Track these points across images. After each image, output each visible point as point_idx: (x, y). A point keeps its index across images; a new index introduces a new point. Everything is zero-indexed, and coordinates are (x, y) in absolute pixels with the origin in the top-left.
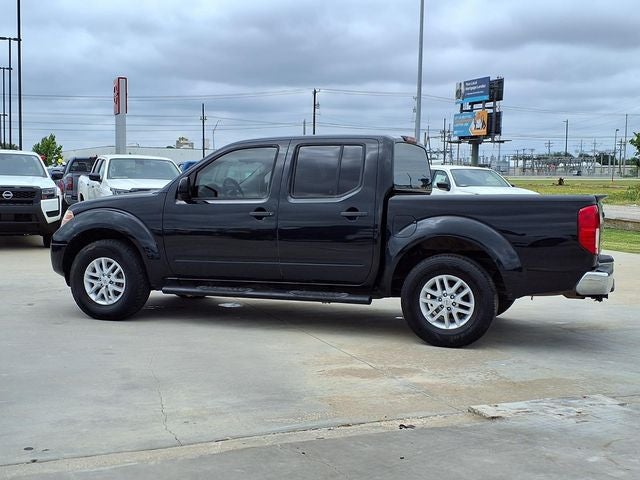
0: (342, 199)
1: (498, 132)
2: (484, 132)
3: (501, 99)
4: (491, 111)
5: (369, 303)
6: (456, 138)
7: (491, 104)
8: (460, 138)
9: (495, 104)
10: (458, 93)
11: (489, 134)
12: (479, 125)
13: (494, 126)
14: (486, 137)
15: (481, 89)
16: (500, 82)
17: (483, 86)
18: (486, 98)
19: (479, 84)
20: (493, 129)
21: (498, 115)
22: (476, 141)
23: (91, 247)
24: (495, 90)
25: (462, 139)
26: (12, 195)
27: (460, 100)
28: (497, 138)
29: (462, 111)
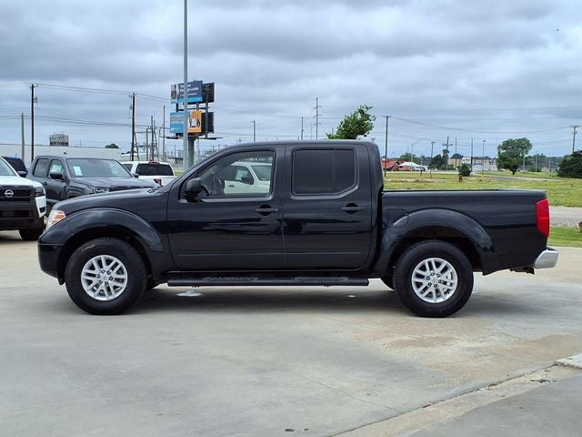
0: (341, 196)
1: (211, 130)
2: (199, 129)
3: (213, 101)
4: (204, 111)
5: (367, 284)
6: (173, 135)
7: (204, 105)
8: (177, 134)
9: (207, 105)
10: (173, 94)
11: (203, 132)
12: (194, 123)
13: (207, 124)
14: (200, 134)
15: (194, 92)
16: (211, 86)
17: (197, 89)
18: (200, 99)
19: (192, 87)
20: (206, 127)
21: (211, 115)
22: (192, 138)
23: (90, 245)
24: (207, 93)
25: (179, 135)
26: (12, 193)
27: (176, 100)
28: (210, 135)
29: (178, 110)
